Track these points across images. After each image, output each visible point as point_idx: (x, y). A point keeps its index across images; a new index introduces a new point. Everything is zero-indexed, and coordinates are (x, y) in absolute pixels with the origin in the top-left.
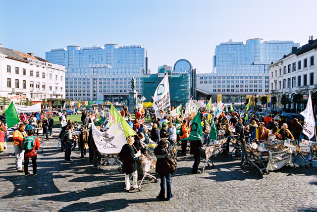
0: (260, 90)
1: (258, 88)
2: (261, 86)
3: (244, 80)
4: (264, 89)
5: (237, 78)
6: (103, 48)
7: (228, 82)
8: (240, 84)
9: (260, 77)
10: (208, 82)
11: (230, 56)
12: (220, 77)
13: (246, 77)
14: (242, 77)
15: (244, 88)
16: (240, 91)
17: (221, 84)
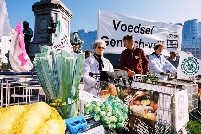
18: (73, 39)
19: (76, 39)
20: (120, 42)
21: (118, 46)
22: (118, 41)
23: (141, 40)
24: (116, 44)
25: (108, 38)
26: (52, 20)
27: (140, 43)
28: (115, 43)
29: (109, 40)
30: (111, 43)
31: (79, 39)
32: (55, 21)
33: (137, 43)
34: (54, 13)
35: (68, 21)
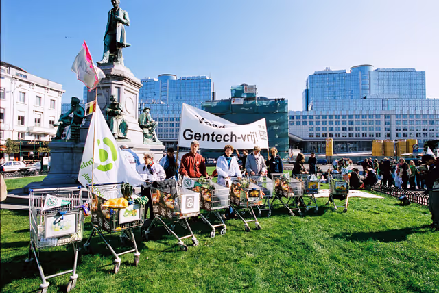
0: (378, 135)
1: (375, 132)
2: (379, 128)
3: (354, 119)
4: (383, 133)
5: (344, 117)
6: (156, 80)
7: (331, 123)
8: (347, 126)
9: (378, 116)
10: (301, 123)
11: (329, 89)
12: (319, 116)
13: (357, 116)
14: (350, 117)
15: (354, 132)
16: (348, 137)
17: (321, 126)
18: (142, 119)
19: (147, 119)
20: (206, 137)
21: (203, 140)
22: (204, 135)
23: (232, 133)
24: (202, 138)
25: (191, 132)
26: (113, 99)
27: (232, 135)
28: (200, 136)
29: (193, 134)
30: (195, 137)
31: (151, 119)
32: (116, 100)
33: (228, 136)
34: (116, 87)
35: (136, 94)
